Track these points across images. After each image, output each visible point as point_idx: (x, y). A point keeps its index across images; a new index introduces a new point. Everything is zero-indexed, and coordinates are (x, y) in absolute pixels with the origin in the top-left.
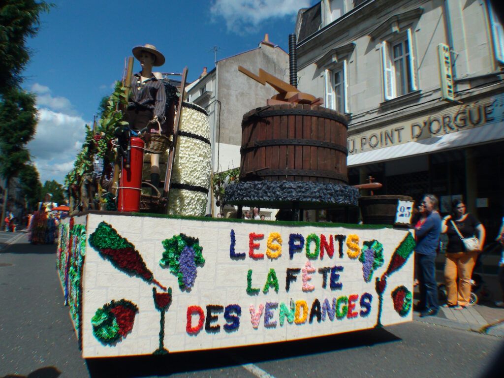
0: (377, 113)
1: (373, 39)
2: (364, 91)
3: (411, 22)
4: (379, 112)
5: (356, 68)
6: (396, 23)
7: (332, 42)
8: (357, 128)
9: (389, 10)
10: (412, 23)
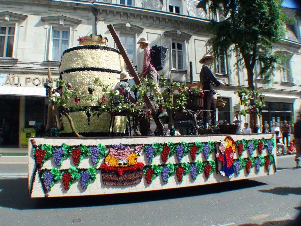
0: (39, 65)
1: (43, 20)
2: (31, 49)
3: (72, 24)
4: (41, 65)
5: (26, 32)
6: (63, 20)
7: (6, 6)
8: (24, 70)
9: (58, 10)
10: (74, 25)
